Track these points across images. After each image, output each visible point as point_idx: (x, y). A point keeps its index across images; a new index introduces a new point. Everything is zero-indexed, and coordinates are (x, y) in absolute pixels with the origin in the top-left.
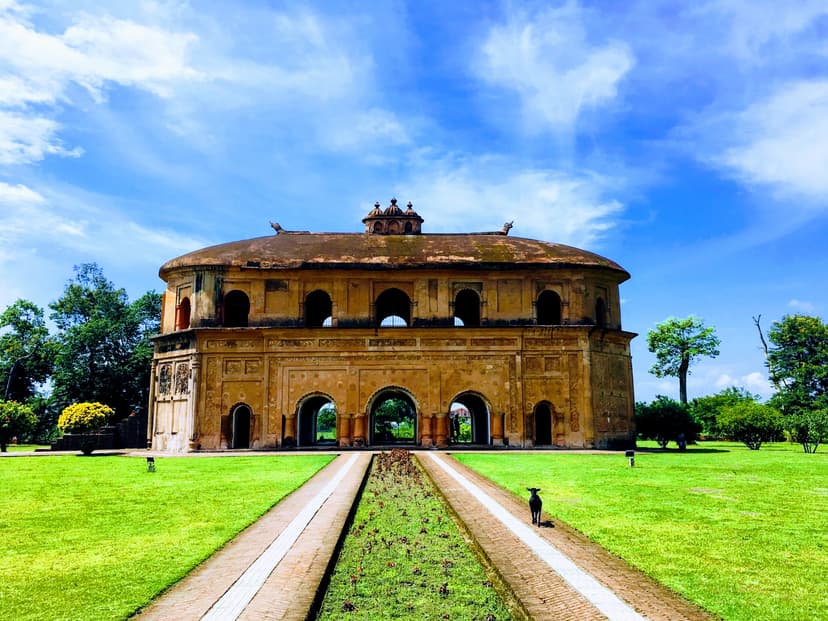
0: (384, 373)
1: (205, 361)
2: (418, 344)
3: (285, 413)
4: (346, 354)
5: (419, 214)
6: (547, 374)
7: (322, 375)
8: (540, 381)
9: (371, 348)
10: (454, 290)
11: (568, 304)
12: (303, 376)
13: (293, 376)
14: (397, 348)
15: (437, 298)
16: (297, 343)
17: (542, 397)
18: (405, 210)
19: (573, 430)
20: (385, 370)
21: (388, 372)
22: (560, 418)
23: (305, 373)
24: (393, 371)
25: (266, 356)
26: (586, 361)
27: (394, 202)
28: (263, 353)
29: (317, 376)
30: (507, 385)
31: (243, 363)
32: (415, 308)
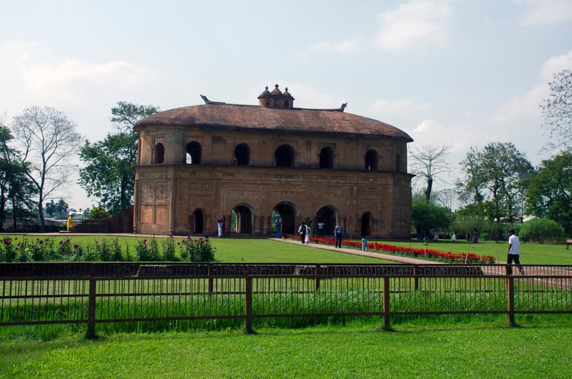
0: (281, 194)
1: (178, 183)
2: (301, 177)
3: (225, 214)
4: (260, 182)
5: (292, 96)
6: (370, 197)
7: (246, 194)
8: (365, 201)
9: (275, 179)
10: (320, 147)
11: (382, 158)
12: (235, 194)
13: (229, 194)
14: (289, 180)
15: (310, 151)
16: (232, 175)
17: (366, 210)
18: (283, 91)
19: (382, 228)
20: (282, 192)
21: (284, 193)
22: (375, 221)
23: (236, 192)
24: (286, 192)
25: (214, 182)
26: (391, 191)
27: (277, 86)
28: (212, 179)
29: (243, 194)
30: (348, 203)
31: (200, 185)
32: (298, 157)
